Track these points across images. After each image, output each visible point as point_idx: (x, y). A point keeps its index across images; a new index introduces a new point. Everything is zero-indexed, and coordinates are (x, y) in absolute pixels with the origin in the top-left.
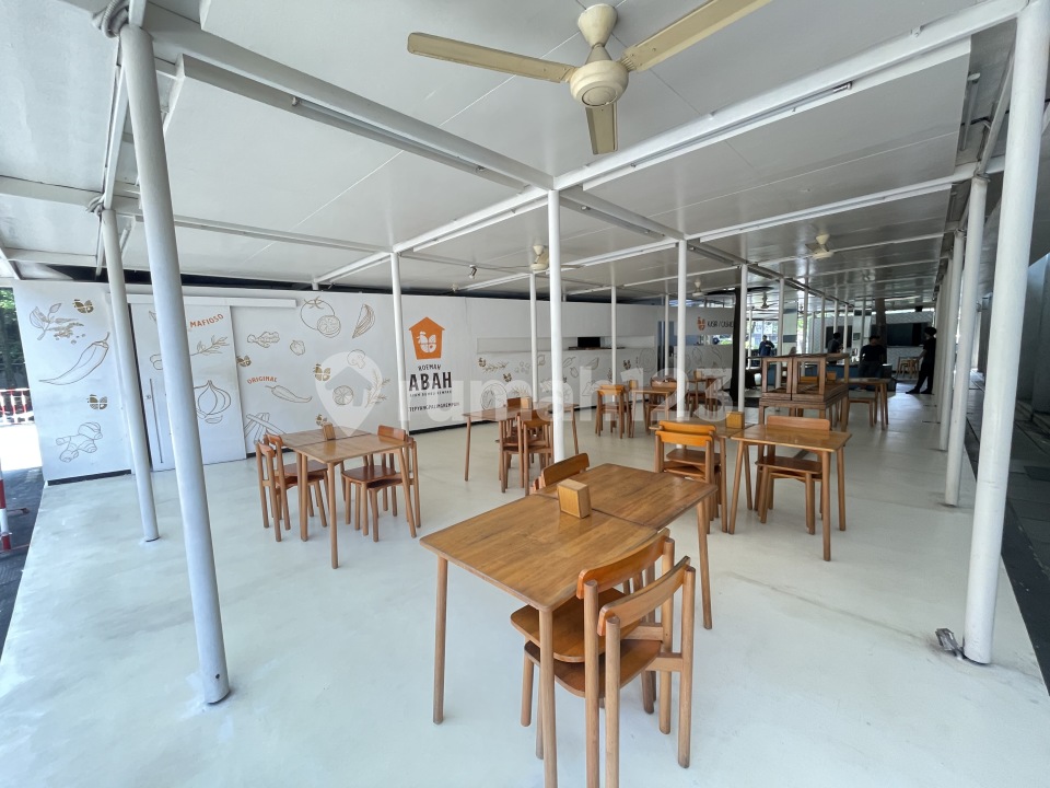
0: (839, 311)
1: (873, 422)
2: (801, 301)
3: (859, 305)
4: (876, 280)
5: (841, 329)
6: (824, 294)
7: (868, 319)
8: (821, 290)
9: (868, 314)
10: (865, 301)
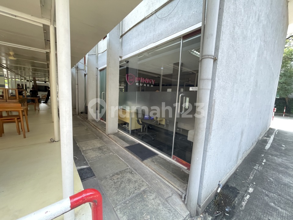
0: (21, 79)
1: (35, 109)
2: (5, 73)
3: (28, 78)
4: (32, 71)
5: (22, 85)
6: (15, 72)
7: (31, 83)
8: (14, 70)
9: (31, 81)
10: (30, 77)
